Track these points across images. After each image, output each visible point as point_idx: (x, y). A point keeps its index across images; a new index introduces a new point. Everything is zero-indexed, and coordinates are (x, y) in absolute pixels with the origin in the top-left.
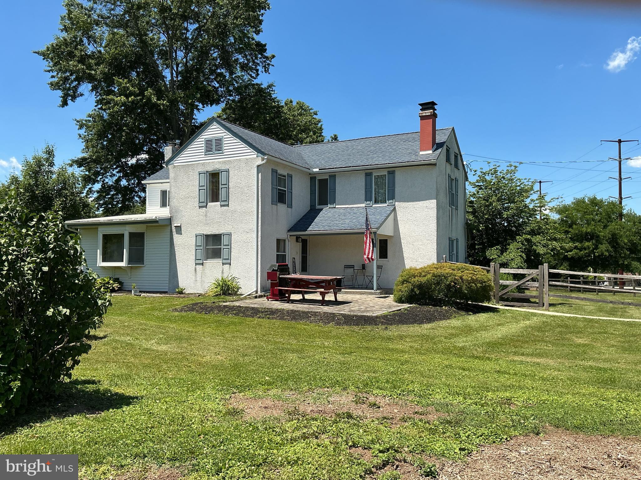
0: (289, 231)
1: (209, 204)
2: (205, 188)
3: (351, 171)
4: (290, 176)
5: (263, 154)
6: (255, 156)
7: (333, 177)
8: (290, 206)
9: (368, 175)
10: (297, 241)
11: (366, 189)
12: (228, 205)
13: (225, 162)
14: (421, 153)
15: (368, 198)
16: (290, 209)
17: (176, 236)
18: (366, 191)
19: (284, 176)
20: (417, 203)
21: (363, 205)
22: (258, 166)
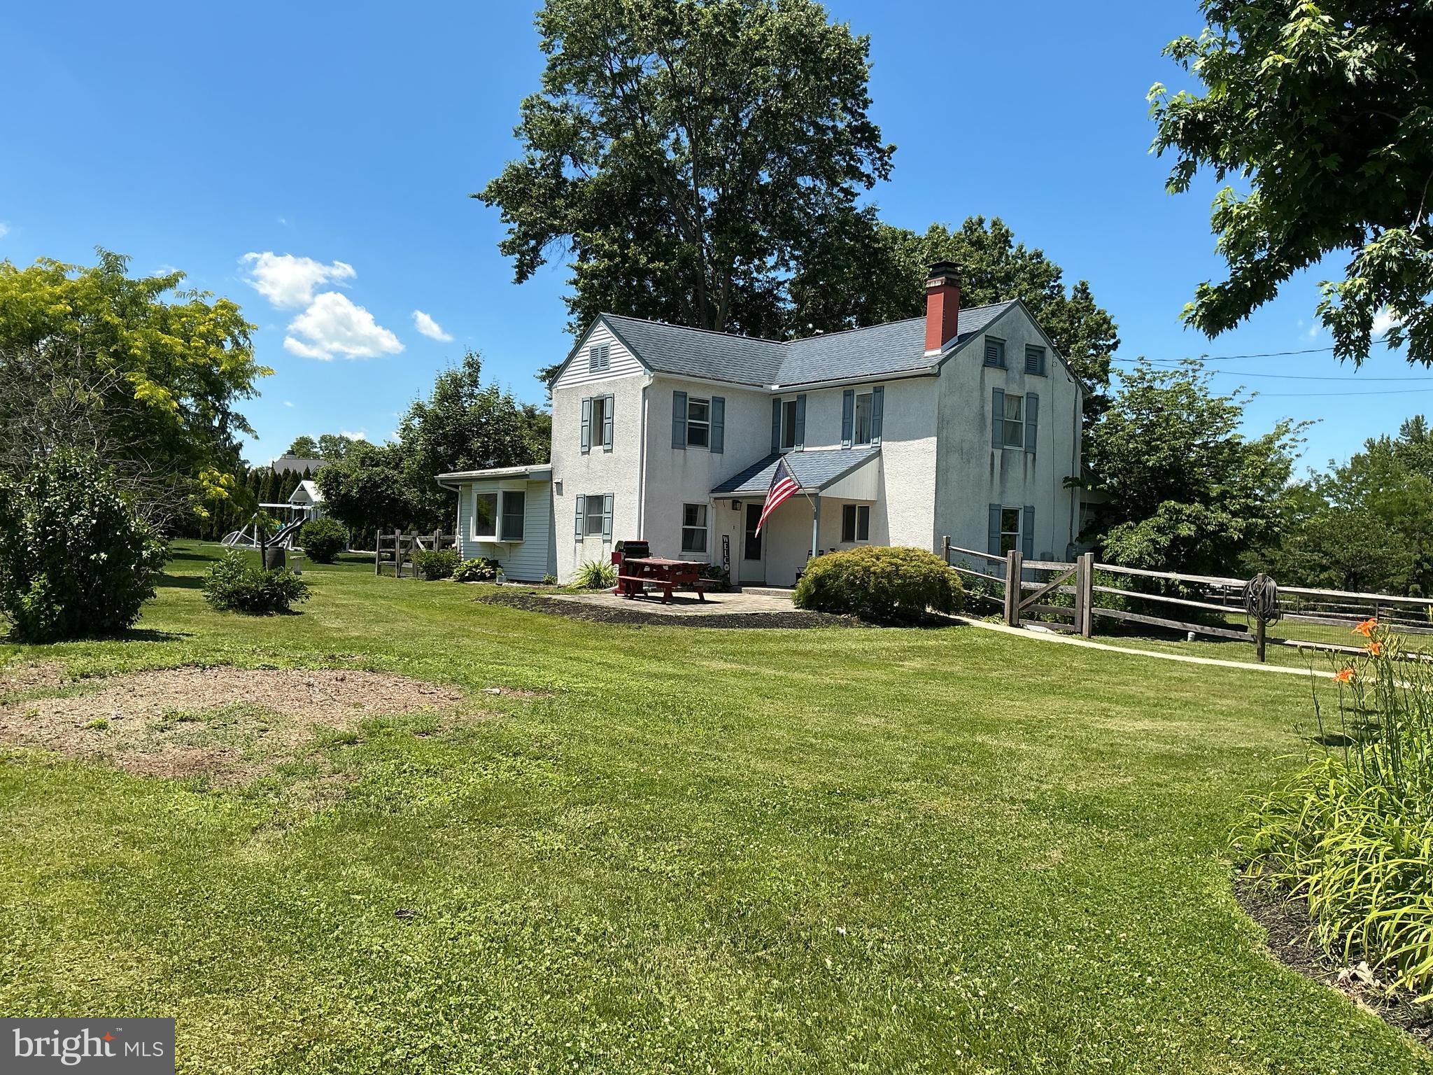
0: (713, 491)
1: (593, 448)
2: (588, 423)
3: (825, 388)
4: (720, 402)
5: (651, 369)
6: (642, 373)
7: (802, 398)
8: (719, 449)
9: (848, 394)
10: (734, 508)
11: (844, 418)
12: (611, 451)
13: (609, 383)
14: (928, 354)
15: (846, 436)
16: (716, 456)
17: (556, 497)
18: (843, 423)
19: (708, 402)
20: (911, 442)
21: (839, 447)
22: (645, 389)
